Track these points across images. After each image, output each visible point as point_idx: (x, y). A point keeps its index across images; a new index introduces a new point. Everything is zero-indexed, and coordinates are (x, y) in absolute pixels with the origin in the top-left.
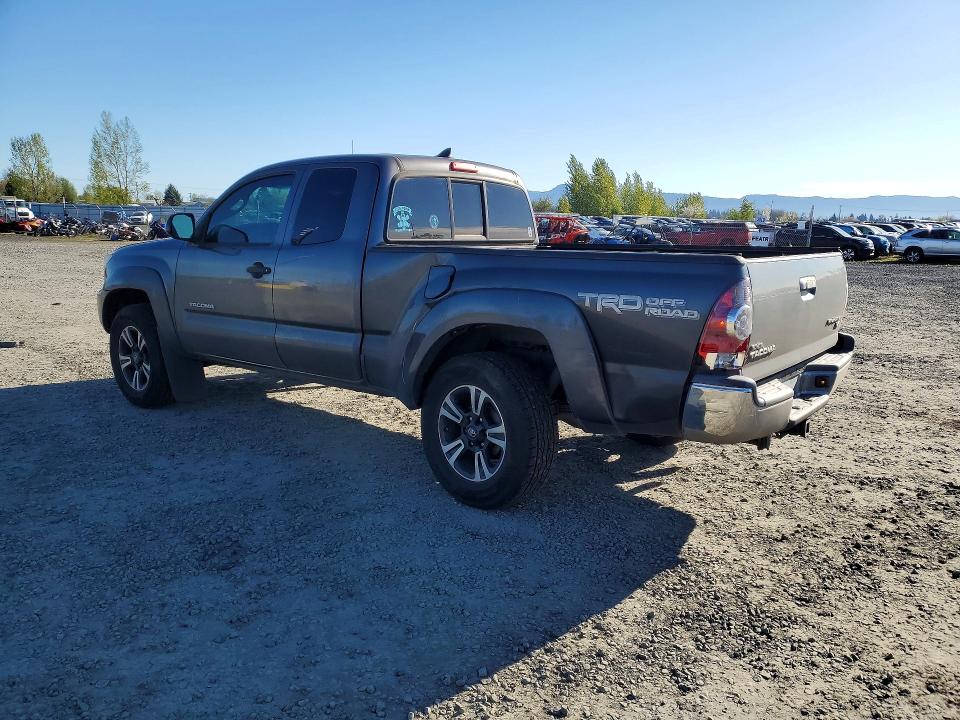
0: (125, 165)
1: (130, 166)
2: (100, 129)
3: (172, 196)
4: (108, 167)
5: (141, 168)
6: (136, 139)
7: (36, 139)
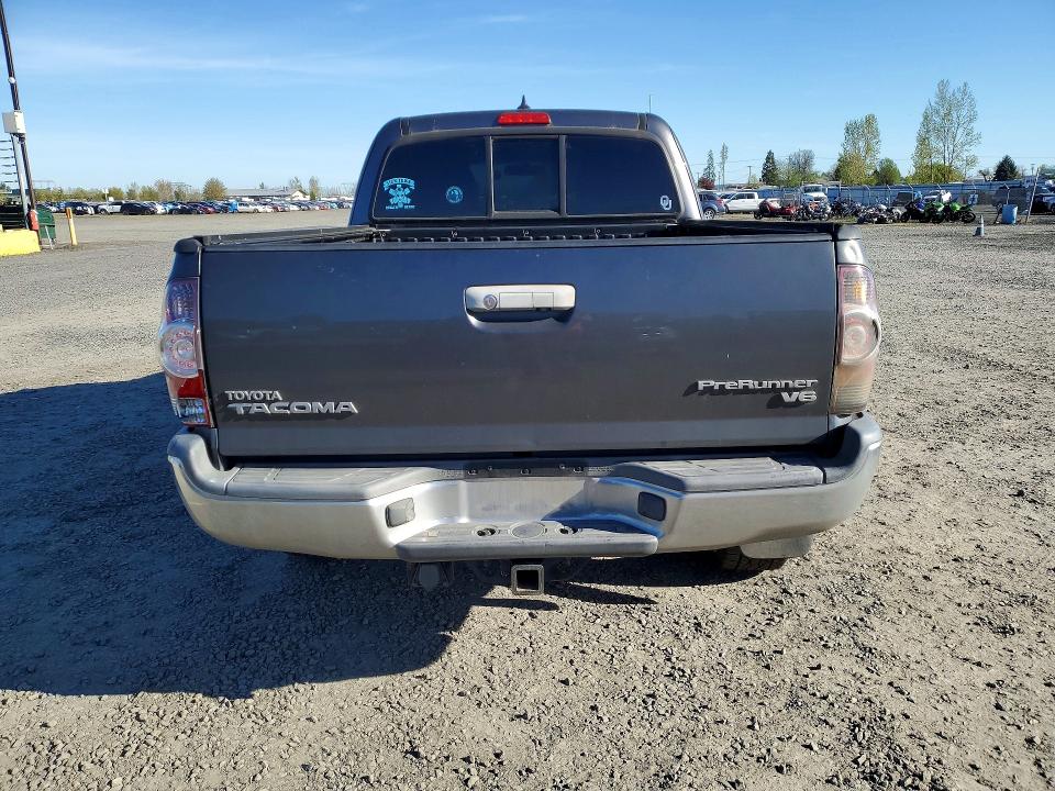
0: (954, 138)
1: (960, 138)
2: (934, 100)
3: (1006, 170)
4: (935, 143)
5: (972, 138)
6: (972, 106)
7: (870, 121)
